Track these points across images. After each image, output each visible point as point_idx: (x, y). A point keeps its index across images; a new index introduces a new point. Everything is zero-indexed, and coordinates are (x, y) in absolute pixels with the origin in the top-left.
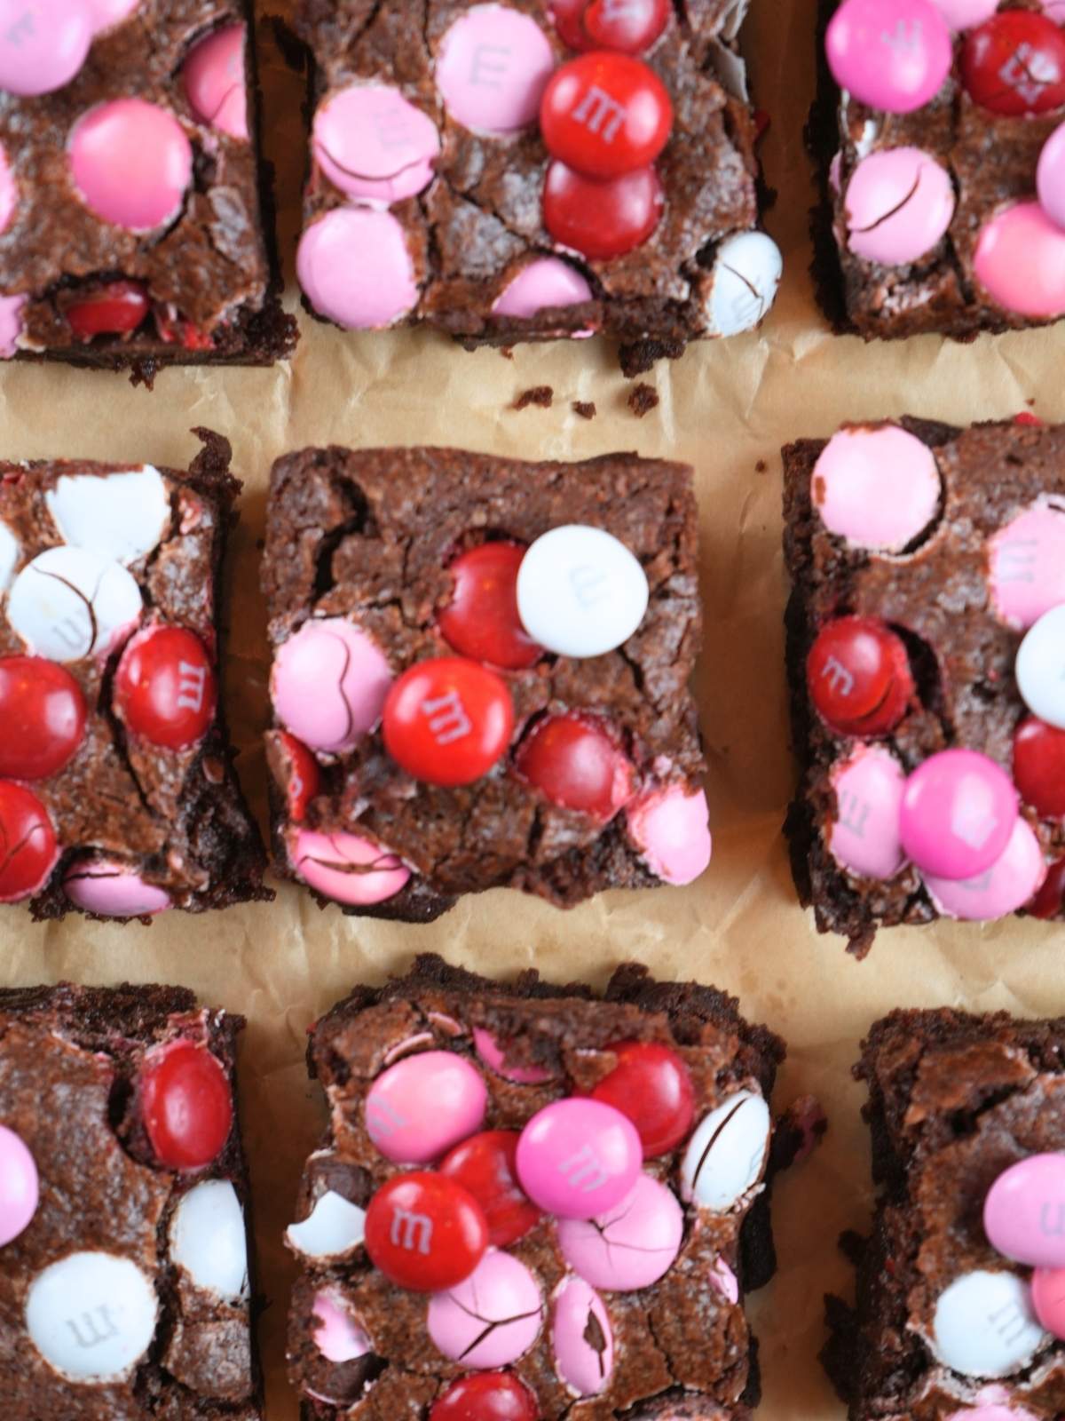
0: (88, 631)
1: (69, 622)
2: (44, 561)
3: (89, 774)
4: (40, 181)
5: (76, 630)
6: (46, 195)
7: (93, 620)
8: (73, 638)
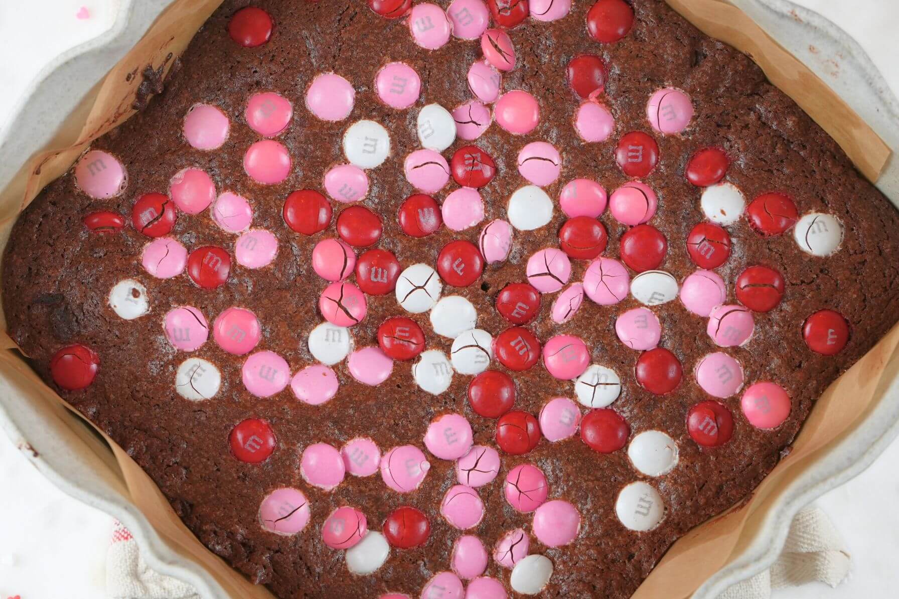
0: (485, 354)
1: (477, 356)
2: (454, 348)
3: (524, 390)
4: (250, 191)
5: (481, 357)
6: (255, 192)
7: (483, 349)
8: (483, 359)
